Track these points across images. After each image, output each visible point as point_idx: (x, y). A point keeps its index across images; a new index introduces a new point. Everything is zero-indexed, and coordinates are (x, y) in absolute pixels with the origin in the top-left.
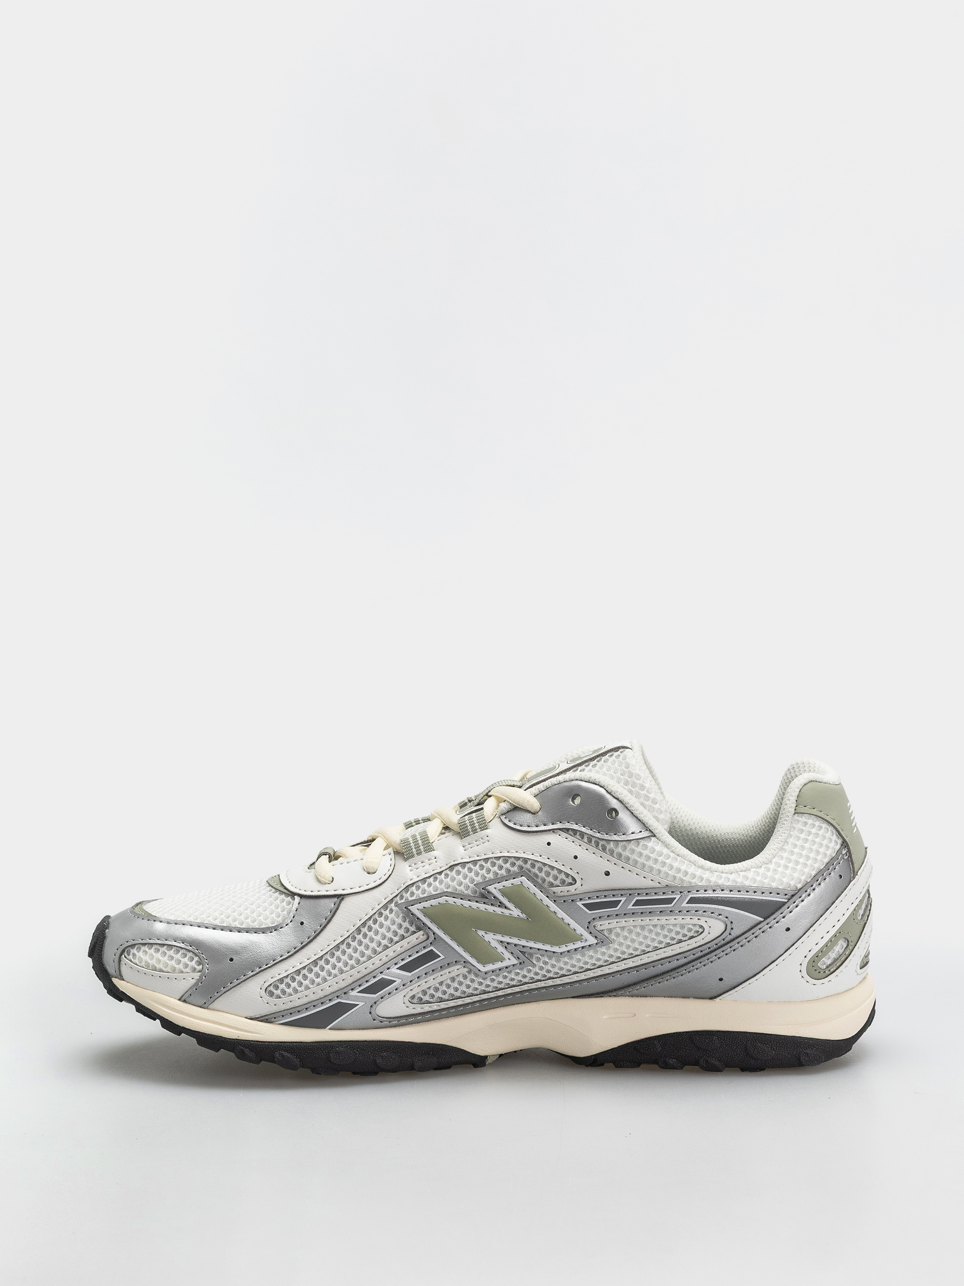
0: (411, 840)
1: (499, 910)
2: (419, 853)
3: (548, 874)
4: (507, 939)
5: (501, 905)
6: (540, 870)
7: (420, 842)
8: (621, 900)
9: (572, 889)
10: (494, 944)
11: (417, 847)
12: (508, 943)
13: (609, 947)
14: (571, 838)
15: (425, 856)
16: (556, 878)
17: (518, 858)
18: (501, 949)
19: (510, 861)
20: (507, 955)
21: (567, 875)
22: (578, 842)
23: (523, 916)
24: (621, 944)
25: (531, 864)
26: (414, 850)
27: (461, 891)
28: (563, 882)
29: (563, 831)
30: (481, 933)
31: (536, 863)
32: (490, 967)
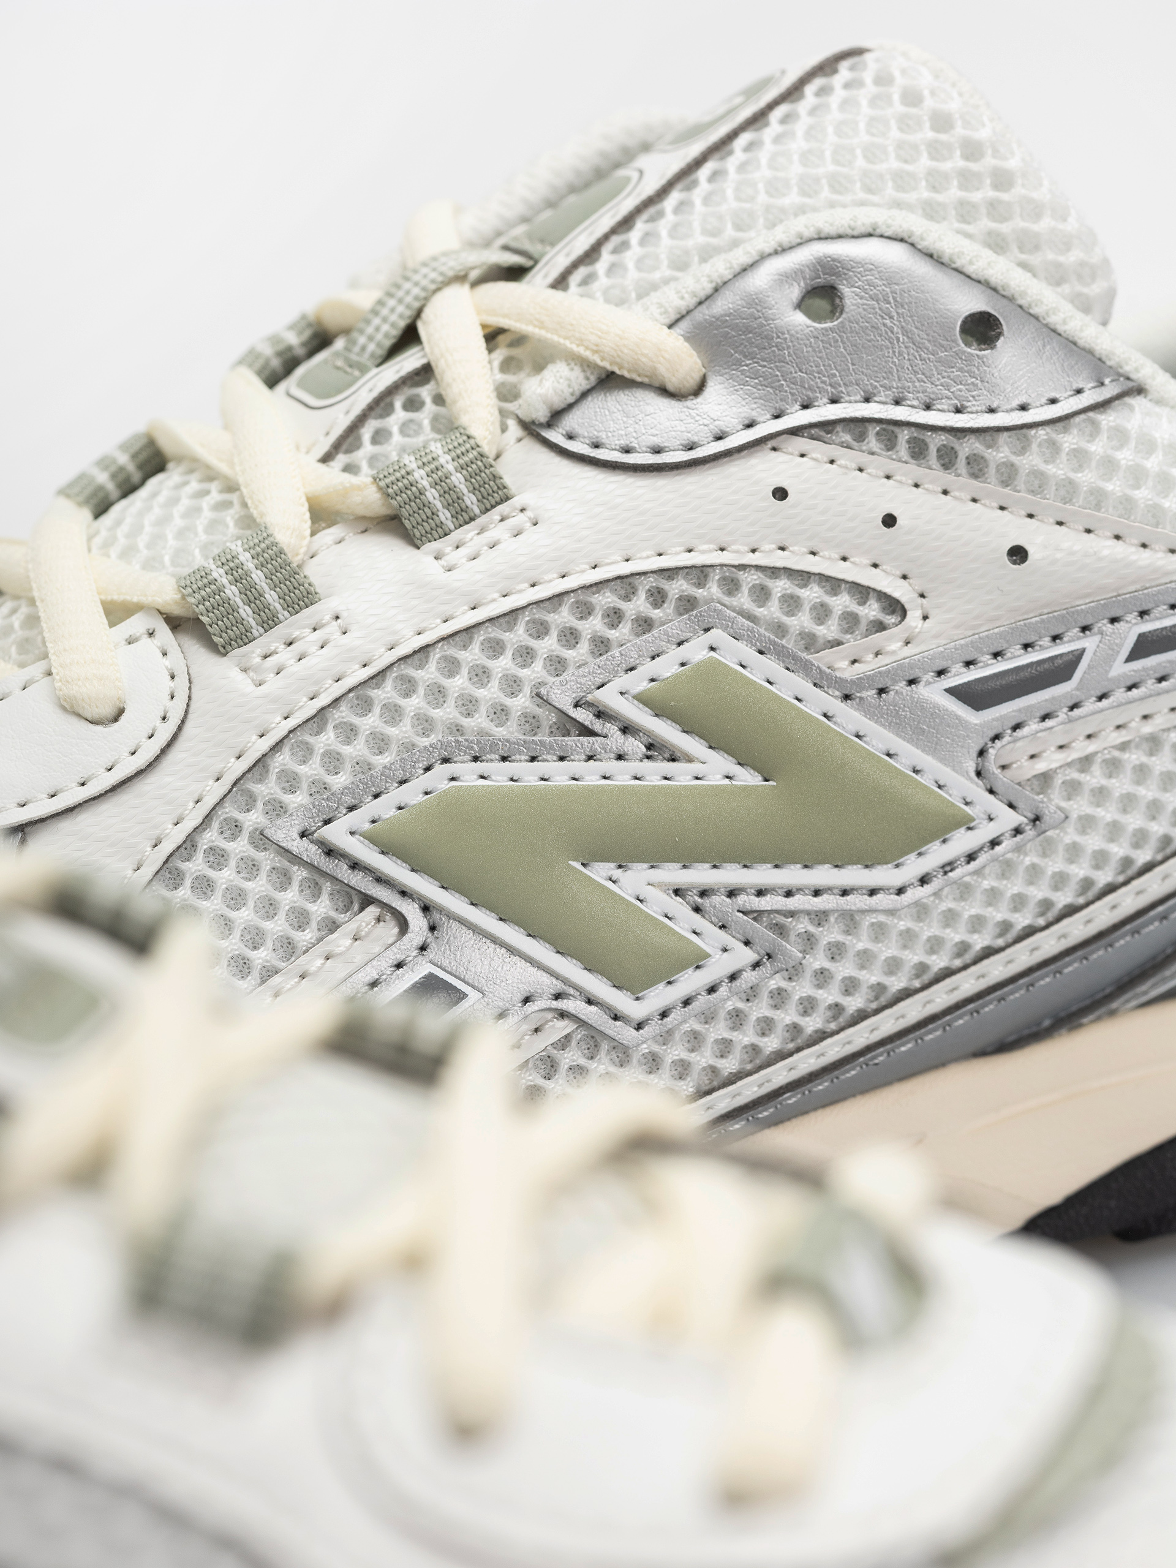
0: (218, 574)
1: (654, 771)
2: (269, 622)
3: (791, 604)
4: (701, 875)
5: (654, 748)
6: (762, 594)
7: (258, 576)
8: (1083, 651)
9: (892, 642)
10: (659, 903)
11: (252, 595)
12: (703, 893)
13: (1050, 842)
14: (848, 458)
15: (294, 625)
16: (822, 613)
17: (669, 573)
18: (684, 920)
19: (644, 586)
20: (711, 938)
21: (862, 592)
22: (880, 463)
23: (748, 778)
24: (1087, 823)
25: (724, 579)
26: (246, 612)
27: (481, 733)
28: (851, 621)
29: (813, 438)
30: (600, 872)
31: (742, 575)
32: (659, 996)
